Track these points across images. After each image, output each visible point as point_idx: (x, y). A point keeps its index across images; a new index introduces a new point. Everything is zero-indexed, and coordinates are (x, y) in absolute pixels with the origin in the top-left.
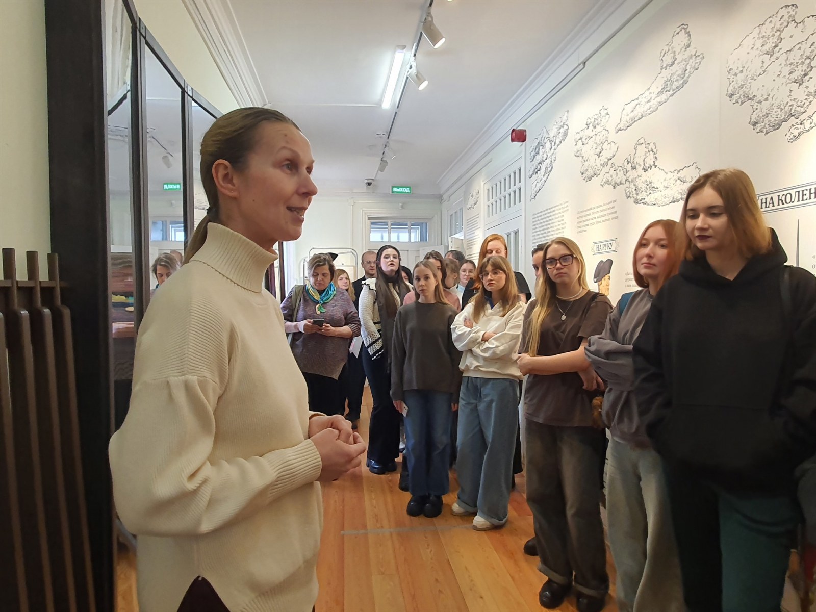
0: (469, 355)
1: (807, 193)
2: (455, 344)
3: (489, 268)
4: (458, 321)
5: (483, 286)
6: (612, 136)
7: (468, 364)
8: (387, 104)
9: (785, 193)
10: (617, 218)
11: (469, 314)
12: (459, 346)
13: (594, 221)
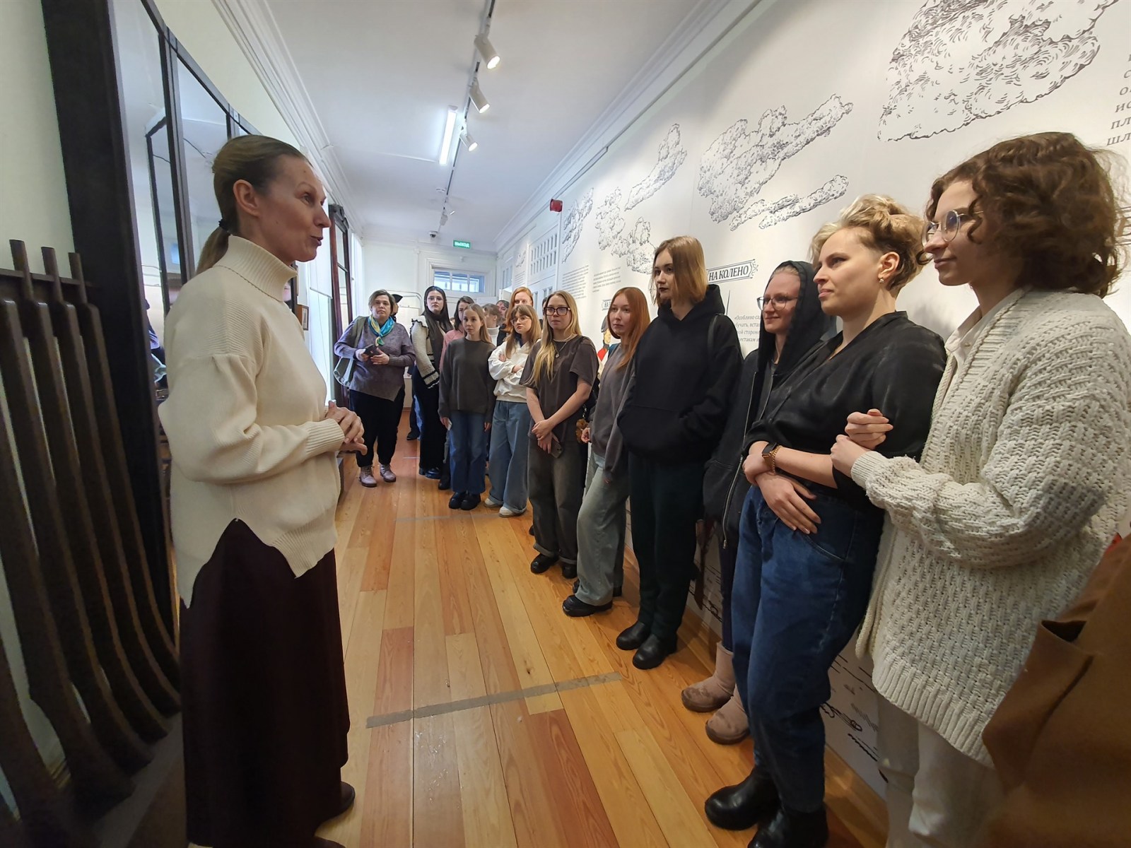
0: (501, 383)
1: (737, 270)
2: (491, 374)
3: (518, 314)
4: (494, 355)
5: (514, 330)
6: (622, 214)
7: (501, 389)
8: (445, 160)
9: (724, 269)
10: (620, 281)
11: (503, 350)
12: (494, 376)
13: (605, 283)
